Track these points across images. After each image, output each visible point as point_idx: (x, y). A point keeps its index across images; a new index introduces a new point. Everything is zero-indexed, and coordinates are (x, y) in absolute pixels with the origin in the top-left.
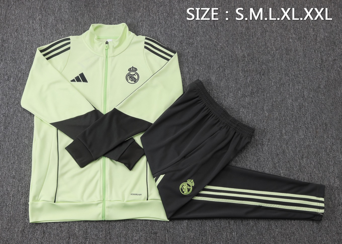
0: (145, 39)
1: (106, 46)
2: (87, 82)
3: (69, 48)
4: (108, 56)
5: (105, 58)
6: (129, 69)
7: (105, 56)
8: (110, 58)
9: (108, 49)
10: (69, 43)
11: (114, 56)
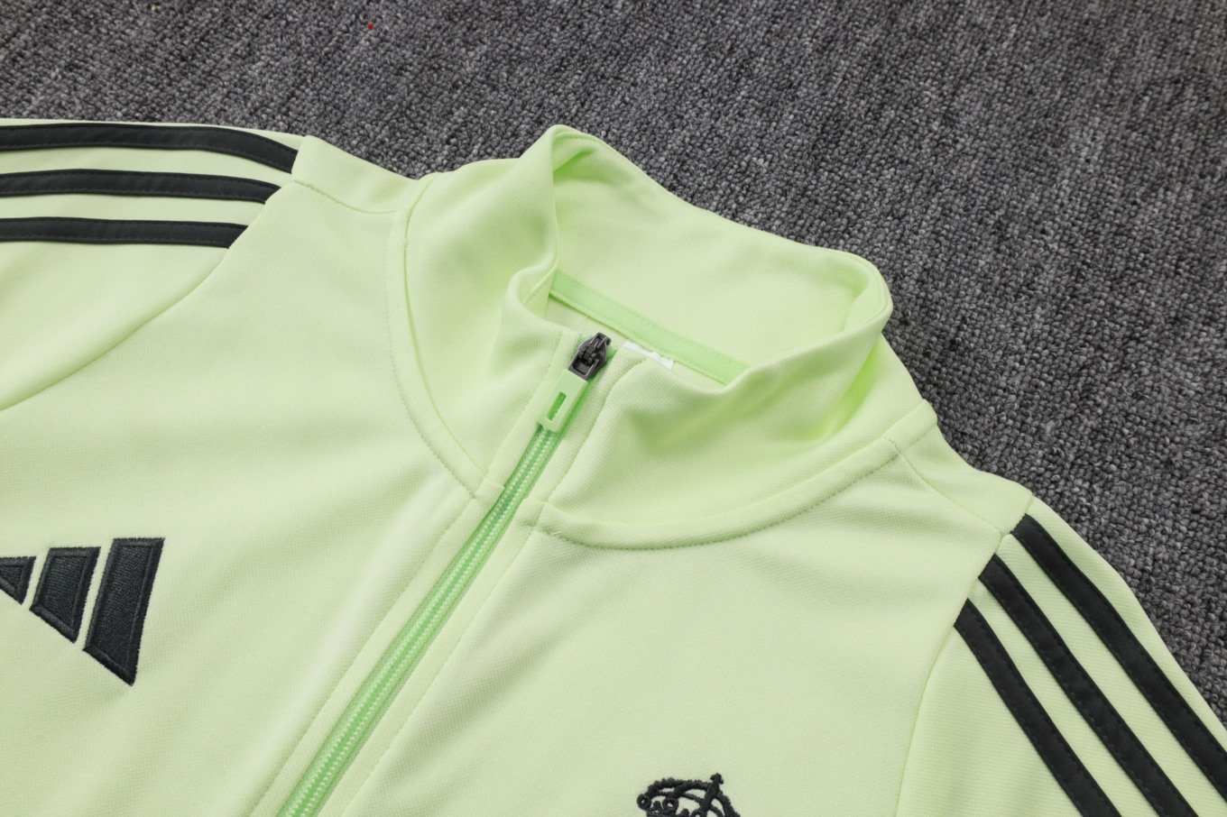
0: (1013, 524)
1: (562, 397)
2: (129, 676)
3: (223, 235)
4: (524, 509)
5: (474, 511)
6: (655, 789)
7: (489, 487)
8: (536, 536)
9: (560, 435)
10: (259, 192)
11: (584, 546)
